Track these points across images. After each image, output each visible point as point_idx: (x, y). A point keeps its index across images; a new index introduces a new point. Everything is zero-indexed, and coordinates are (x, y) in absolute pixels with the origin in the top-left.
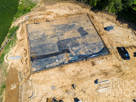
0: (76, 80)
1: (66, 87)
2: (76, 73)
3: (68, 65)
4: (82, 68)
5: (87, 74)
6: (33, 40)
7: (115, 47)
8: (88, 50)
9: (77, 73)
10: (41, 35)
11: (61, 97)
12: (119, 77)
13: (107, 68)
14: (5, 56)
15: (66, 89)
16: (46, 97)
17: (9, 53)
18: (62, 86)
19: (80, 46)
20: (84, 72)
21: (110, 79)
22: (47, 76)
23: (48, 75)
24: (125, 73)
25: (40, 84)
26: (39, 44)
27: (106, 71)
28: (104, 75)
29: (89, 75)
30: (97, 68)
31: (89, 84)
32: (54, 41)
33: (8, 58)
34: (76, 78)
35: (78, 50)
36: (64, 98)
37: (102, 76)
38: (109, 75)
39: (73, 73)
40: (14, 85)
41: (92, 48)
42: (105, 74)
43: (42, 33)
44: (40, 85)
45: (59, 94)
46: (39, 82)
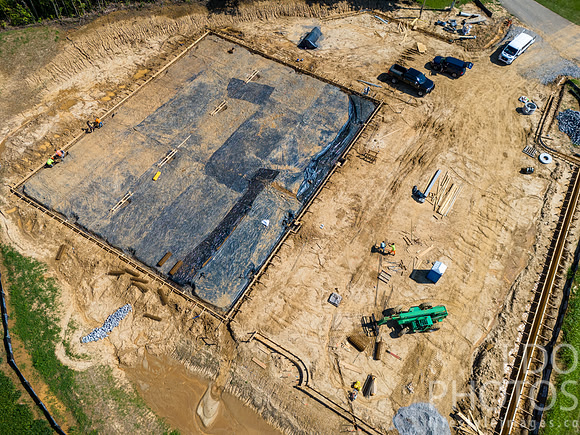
0: (367, 230)
1: (363, 269)
2: (351, 214)
3: (311, 210)
4: (353, 190)
5: (379, 194)
6: (108, 222)
7: (374, 80)
8: (319, 134)
9: (353, 211)
10: (123, 187)
11: (379, 303)
12: (451, 146)
13: (409, 143)
15: (367, 274)
16: (342, 339)
17: (62, 334)
18: (353, 275)
19: (287, 136)
20: (368, 197)
21: (438, 166)
22: (283, 286)
23: (284, 280)
24: (455, 127)
25: (286, 324)
26: (151, 219)
27: (414, 153)
28: (417, 167)
29: (385, 192)
30: (386, 161)
31: (408, 215)
32: (192, 176)
33: (79, 350)
34: (362, 227)
35: (292, 150)
36: (385, 299)
37: (415, 172)
38: (428, 159)
39: (344, 219)
40: (204, 406)
41: (324, 121)
42: (417, 162)
43: (118, 180)
44: (290, 326)
45: (363, 300)
46: (280, 320)
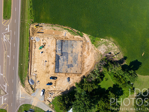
0: (49, 54)
3: (55, 54)
6: (72, 42)
7: (57, 77)
10: (74, 46)
11: (45, 48)
12: (45, 71)
13: (49, 68)
14: (67, 31)
16: (46, 43)
18: (48, 49)
19: (62, 62)
20: (51, 58)
21: (45, 67)
23: (54, 45)
24: (45, 74)
26: (69, 45)
28: (47, 65)
30: (51, 64)
31: (46, 58)
32: (68, 51)
39: (52, 54)
44: (51, 42)
